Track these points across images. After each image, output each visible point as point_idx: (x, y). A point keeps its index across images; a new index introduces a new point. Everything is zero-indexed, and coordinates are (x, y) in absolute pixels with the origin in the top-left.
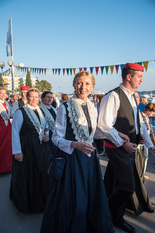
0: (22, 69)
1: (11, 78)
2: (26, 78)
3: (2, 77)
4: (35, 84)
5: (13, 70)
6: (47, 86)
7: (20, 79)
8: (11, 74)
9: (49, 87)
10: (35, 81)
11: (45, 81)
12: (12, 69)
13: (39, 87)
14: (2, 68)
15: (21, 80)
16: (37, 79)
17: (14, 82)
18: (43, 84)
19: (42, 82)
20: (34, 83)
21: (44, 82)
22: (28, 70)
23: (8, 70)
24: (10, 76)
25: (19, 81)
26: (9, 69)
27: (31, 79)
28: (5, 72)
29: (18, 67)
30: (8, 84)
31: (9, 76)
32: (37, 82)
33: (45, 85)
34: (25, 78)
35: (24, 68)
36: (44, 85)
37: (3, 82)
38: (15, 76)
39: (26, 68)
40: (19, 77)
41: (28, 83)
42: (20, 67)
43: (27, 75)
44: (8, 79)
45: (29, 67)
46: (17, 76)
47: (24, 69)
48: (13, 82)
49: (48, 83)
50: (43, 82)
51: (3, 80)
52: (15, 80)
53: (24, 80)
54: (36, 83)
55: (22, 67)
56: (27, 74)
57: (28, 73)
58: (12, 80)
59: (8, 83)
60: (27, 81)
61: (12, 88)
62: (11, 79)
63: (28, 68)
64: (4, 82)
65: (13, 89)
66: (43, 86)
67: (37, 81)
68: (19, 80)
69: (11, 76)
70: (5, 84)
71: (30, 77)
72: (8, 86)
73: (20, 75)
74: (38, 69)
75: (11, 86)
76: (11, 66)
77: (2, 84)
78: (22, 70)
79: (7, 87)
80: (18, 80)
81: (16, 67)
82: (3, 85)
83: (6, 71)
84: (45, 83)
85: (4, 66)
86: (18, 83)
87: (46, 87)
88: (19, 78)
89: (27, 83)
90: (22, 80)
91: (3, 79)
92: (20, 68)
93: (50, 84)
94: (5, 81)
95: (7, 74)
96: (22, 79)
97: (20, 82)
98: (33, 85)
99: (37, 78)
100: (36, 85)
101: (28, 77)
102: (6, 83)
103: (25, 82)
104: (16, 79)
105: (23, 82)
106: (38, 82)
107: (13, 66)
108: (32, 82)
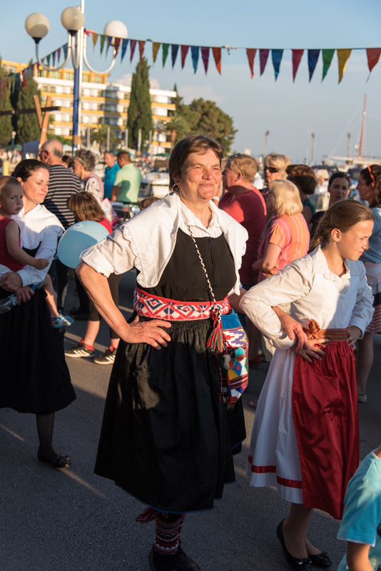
0: (116, 46)
1: (72, 83)
2: (129, 89)
3: (37, 78)
4: (165, 113)
5: (82, 52)
6: (217, 126)
7: (107, 91)
8: (72, 71)
9: (223, 131)
10: (166, 100)
11: (208, 102)
12: (76, 46)
13: (182, 127)
14: (37, 40)
15: (109, 97)
16: (174, 95)
17: (82, 101)
18: (198, 115)
19: (194, 105)
20: (160, 111)
21: (203, 107)
22: (142, 50)
23: (59, 50)
24: (65, 75)
25: (102, 101)
26: (66, 47)
27: (152, 92)
28: (48, 58)
29: (103, 37)
30: (57, 108)
31: (61, 78)
32: (173, 108)
33: (207, 120)
34: (124, 89)
35: (125, 41)
36: (202, 120)
37: (36, 97)
38: (86, 78)
39: (133, 42)
40: (103, 82)
41: (139, 108)
42: (110, 38)
43: (135, 77)
44: (59, 90)
45: (149, 40)
46: (93, 78)
47: (124, 49)
48: (76, 103)
49: (221, 114)
50: (199, 109)
51: (39, 93)
52: (87, 93)
53: (121, 96)
54: (169, 111)
55: (118, 40)
56: (137, 68)
57: (141, 67)
58: (74, 93)
59: (58, 104)
60: (136, 99)
61: (71, 127)
62: (69, 91)
63: (142, 43)
64: (40, 100)
65: (74, 132)
66: (199, 125)
67: (174, 101)
68: (102, 93)
69: (72, 76)
70: (43, 106)
71: (148, 86)
72: (57, 116)
73: (109, 75)
74: (185, 49)
75: (68, 117)
76: (73, 32)
77: (32, 107)
78: (117, 49)
79: (51, 120)
80: (96, 93)
81: (95, 36)
82: (34, 111)
83: (54, 53)
84: (206, 114)
85: (45, 31)
86: (95, 107)
87: (212, 129)
88: (104, 87)
90: (113, 95)
91: (40, 87)
92: (109, 44)
93: (227, 117)
94: (44, 96)
95: (55, 67)
96: (116, 91)
97: (107, 105)
98: (155, 120)
99: (175, 89)
100: (168, 120)
101: (140, 84)
102: (49, 105)
103: (127, 104)
104: (91, 90)
105: (115, 105)
106: (179, 108)
107: (81, 33)
108: (153, 106)
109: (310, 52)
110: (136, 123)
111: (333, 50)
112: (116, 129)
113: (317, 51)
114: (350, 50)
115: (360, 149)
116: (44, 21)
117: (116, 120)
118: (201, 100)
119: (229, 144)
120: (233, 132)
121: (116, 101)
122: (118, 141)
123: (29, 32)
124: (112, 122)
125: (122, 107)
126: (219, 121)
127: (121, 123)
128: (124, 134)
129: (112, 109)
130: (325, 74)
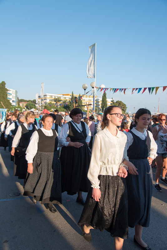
2: (102, 99)
4: (110, 104)
6: (122, 106)
7: (97, 100)
9: (124, 108)
10: (110, 101)
11: (120, 101)
14: (85, 90)
16: (112, 100)
18: (118, 104)
19: (117, 102)
21: (119, 102)
27: (107, 99)
32: (112, 103)
34: (101, 99)
42: (101, 88)
43: (103, 96)
44: (86, 100)
49: (123, 104)
53: (100, 101)
57: (104, 94)
60: (103, 101)
67: (112, 101)
70: (88, 104)
71: (106, 98)
76: (93, 88)
81: (98, 88)
84: (120, 104)
85: (87, 88)
89: (103, 103)
90: (98, 101)
93: (125, 105)
99: (112, 99)
101: (104, 98)
103: (101, 102)
106: (113, 103)
107: (95, 88)
108: (107, 103)
109: (149, 88)
110: (103, 107)
111: (154, 88)
112: (99, 108)
113: (151, 88)
114: (159, 87)
115: (158, 111)
116: (86, 85)
117: (99, 106)
118: (118, 101)
119: (125, 110)
120: (126, 108)
121: (99, 102)
122: (99, 111)
123: (83, 88)
124: (98, 107)
125: (100, 103)
126: (123, 105)
127: (100, 107)
128: (101, 109)
129: (98, 104)
130: (152, 93)
